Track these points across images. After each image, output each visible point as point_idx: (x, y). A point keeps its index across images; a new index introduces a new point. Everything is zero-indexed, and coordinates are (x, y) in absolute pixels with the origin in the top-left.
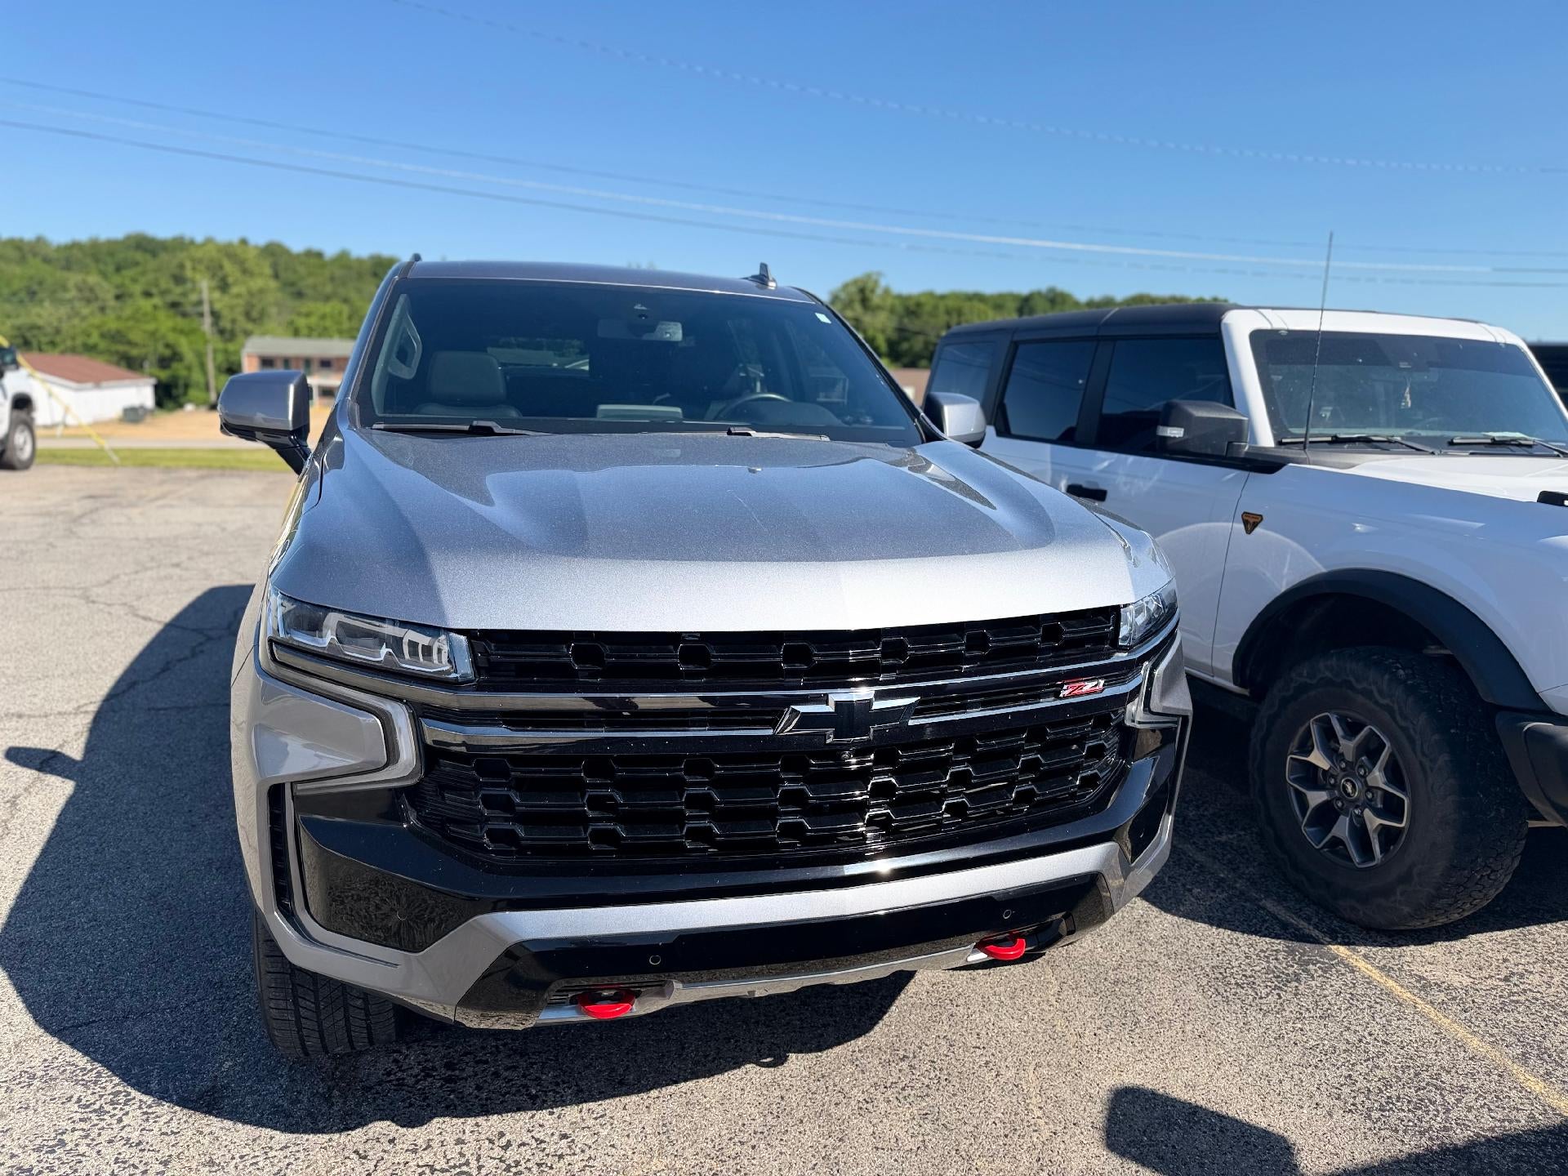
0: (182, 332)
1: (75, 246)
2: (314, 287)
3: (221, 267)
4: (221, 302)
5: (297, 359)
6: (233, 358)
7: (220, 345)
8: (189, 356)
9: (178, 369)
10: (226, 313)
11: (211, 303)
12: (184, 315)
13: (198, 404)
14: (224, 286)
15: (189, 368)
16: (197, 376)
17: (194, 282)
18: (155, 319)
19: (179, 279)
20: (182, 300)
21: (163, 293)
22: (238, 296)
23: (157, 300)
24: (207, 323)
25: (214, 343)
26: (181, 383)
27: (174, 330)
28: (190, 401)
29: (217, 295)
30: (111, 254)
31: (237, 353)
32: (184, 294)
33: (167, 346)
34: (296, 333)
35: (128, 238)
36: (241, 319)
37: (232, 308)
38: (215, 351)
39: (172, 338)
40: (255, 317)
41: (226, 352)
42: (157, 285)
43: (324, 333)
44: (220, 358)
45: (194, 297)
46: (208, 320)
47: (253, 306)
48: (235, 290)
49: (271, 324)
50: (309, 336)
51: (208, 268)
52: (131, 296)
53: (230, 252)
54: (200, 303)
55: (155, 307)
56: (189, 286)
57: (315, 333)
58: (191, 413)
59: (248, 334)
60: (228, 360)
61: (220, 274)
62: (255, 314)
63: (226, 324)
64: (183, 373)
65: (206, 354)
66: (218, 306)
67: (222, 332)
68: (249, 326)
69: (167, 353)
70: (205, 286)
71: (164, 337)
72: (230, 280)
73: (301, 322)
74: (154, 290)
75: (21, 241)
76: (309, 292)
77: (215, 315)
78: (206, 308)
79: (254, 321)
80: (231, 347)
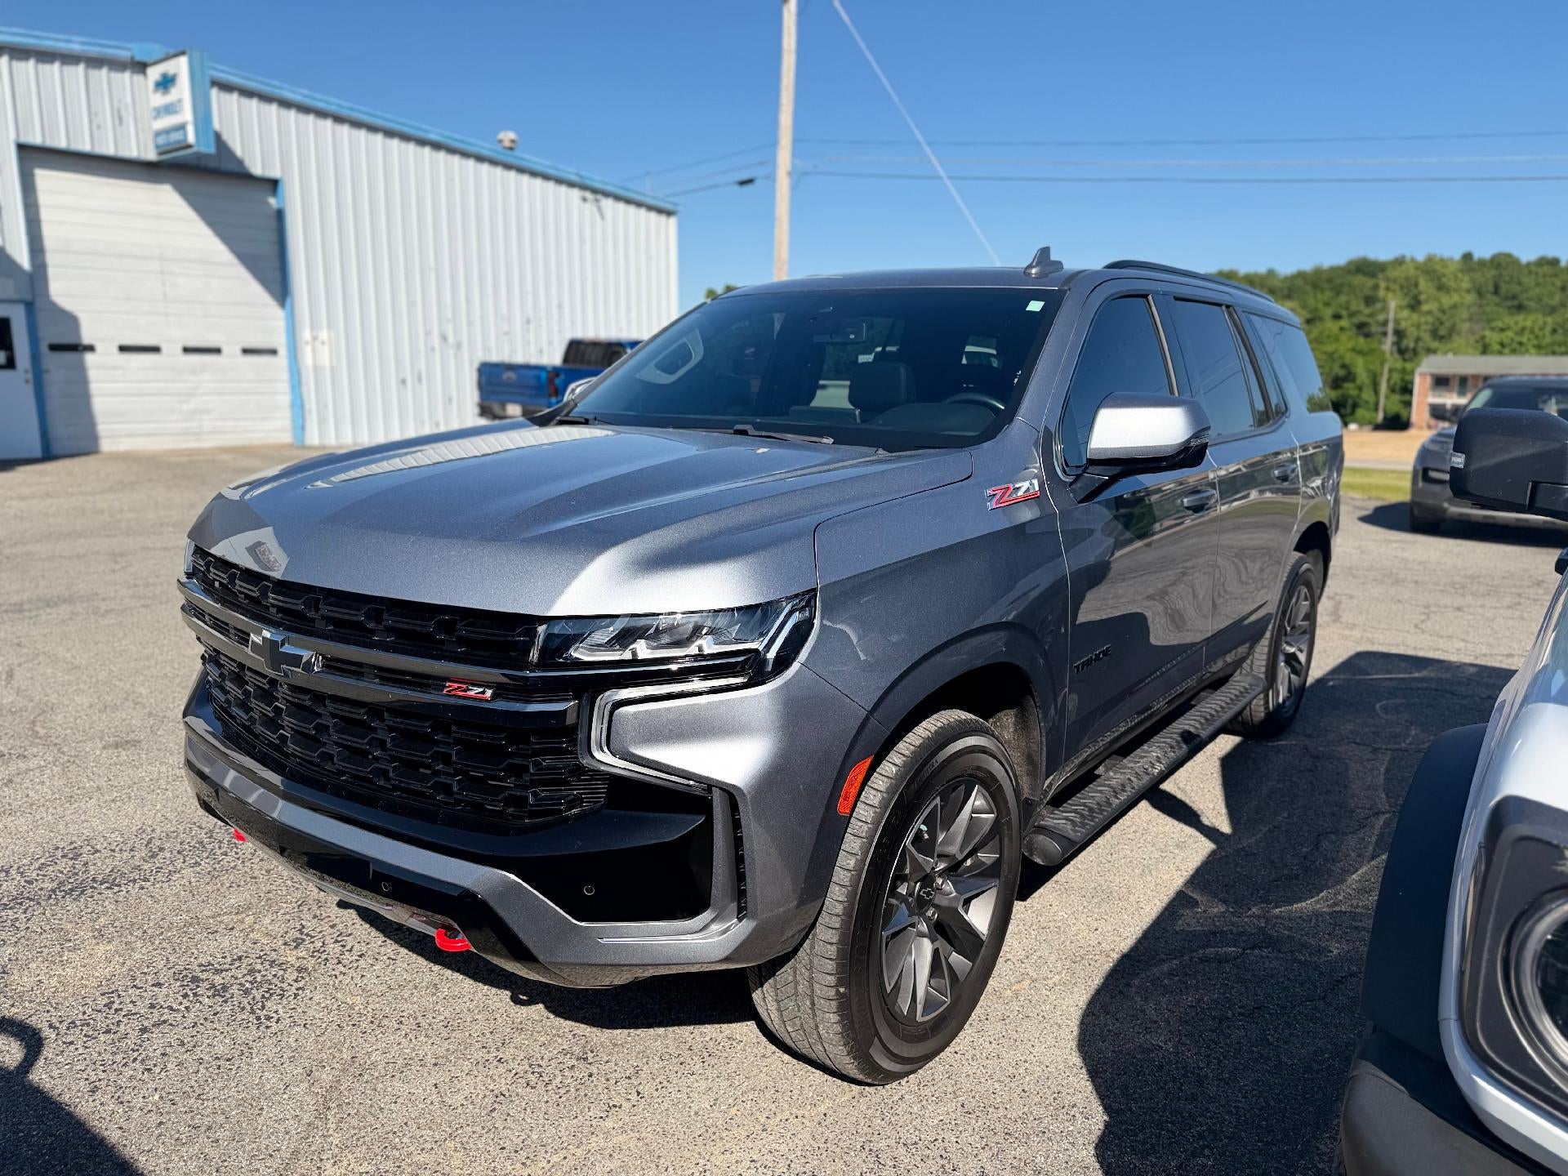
0: (1360, 353)
1: (1301, 275)
2: (1539, 299)
3: (1416, 285)
4: (1408, 320)
5: (1476, 377)
6: (1407, 378)
7: (1399, 365)
8: (1362, 376)
9: (1350, 389)
10: (1412, 332)
11: (1397, 322)
12: (1367, 335)
13: (1361, 424)
14: (1415, 305)
15: (1360, 389)
16: (1367, 395)
17: (1384, 301)
18: (1337, 340)
19: (1370, 300)
20: (1369, 320)
21: (1352, 315)
22: (1429, 313)
23: (1344, 323)
24: (1388, 344)
25: (1393, 361)
26: (1350, 402)
27: (1353, 350)
28: (1354, 421)
29: (1406, 313)
30: (1330, 281)
31: (1412, 373)
32: (1371, 315)
33: (1344, 366)
34: (1485, 350)
35: (1350, 263)
36: (1427, 337)
37: (1418, 326)
38: (1391, 371)
39: (1348, 358)
40: (1442, 334)
41: (1404, 371)
42: (1347, 309)
43: (1517, 349)
44: (1396, 377)
45: (1381, 317)
46: (1390, 339)
47: (1441, 323)
48: (1425, 307)
49: (1458, 341)
50: (1500, 353)
51: (1402, 287)
52: (1321, 319)
53: (1431, 269)
54: (1385, 323)
55: (1342, 329)
56: (1379, 306)
57: (1506, 351)
58: (1355, 431)
59: (1430, 351)
60: (1403, 380)
61: (1414, 291)
62: (1442, 332)
63: (1409, 343)
64: (1353, 392)
65: (1381, 374)
66: (1403, 325)
67: (1402, 352)
68: (1435, 344)
69: (1342, 373)
70: (1394, 304)
71: (1341, 357)
72: (1422, 297)
73: (1493, 337)
74: (1344, 313)
75: (1256, 275)
76: (1532, 304)
77: (1400, 334)
78: (1390, 328)
79: (1441, 338)
80: (1408, 366)
